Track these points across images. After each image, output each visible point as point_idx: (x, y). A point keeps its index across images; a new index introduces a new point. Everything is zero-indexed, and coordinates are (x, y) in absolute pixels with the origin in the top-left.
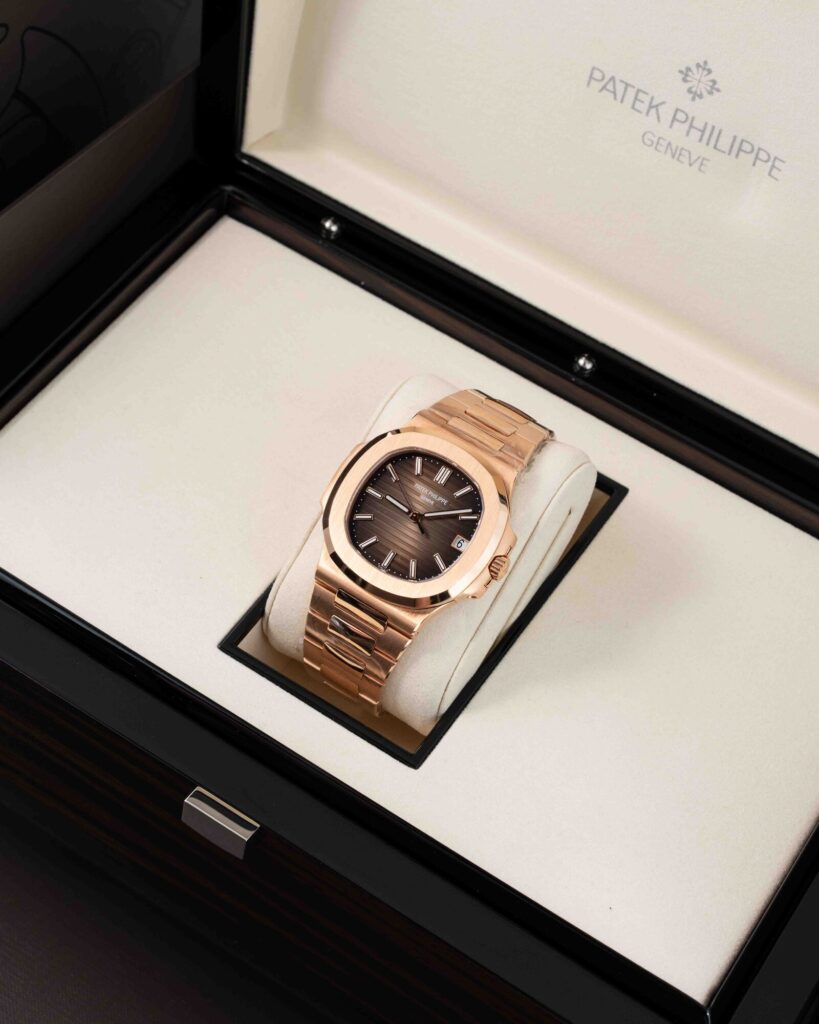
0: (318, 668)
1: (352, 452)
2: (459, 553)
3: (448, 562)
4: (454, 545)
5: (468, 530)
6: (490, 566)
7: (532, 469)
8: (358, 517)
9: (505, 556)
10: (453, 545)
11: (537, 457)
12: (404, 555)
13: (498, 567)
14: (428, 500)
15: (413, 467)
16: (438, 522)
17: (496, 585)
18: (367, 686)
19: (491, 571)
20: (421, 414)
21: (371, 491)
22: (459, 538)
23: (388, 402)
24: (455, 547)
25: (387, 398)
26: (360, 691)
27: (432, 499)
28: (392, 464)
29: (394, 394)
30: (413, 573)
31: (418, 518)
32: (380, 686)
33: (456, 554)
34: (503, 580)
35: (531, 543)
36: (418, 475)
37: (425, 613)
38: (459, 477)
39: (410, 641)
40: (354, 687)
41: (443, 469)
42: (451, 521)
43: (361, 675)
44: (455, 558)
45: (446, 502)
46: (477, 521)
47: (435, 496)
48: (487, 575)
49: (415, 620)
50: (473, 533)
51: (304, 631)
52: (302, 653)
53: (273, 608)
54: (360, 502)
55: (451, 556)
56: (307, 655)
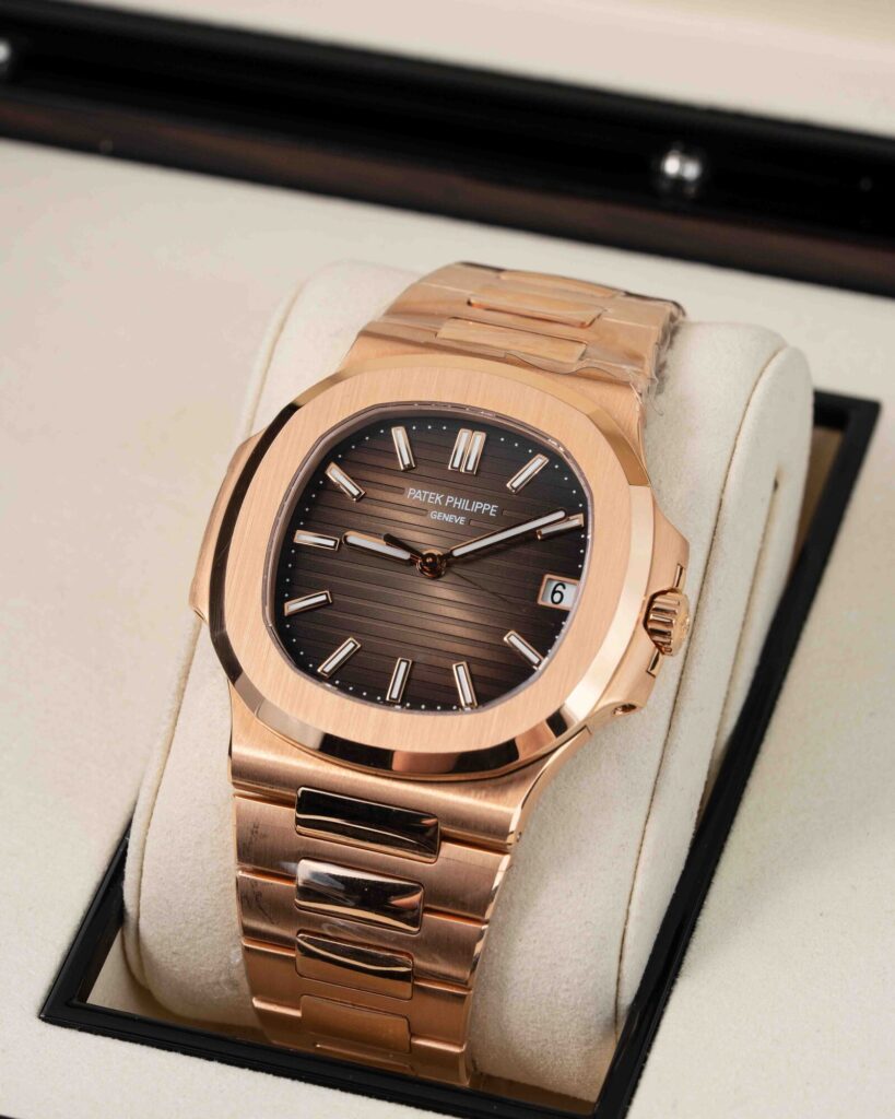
0: (297, 1014)
1: (232, 467)
2: (564, 614)
3: (544, 643)
4: (545, 601)
5: (568, 554)
6: (646, 621)
7: (667, 386)
8: (292, 606)
9: (672, 590)
10: (540, 602)
11: (671, 357)
12: (434, 660)
13: (665, 618)
14: (449, 518)
15: (392, 453)
16: (492, 561)
17: (670, 665)
18: (428, 1010)
19: (652, 633)
20: (365, 334)
21: (304, 538)
22: (550, 581)
23: (276, 341)
24: (549, 603)
25: (272, 330)
26: (413, 1035)
27: (458, 512)
28: (340, 464)
29: (285, 320)
30: (466, 693)
31: (437, 567)
32: (462, 997)
33: (558, 618)
34: (681, 653)
35: (718, 554)
36: (409, 468)
37: (524, 779)
38: (509, 442)
39: (506, 859)
40: (394, 1027)
41: (464, 435)
42: (523, 550)
43: (405, 989)
44: (558, 629)
45: (492, 509)
46: (583, 529)
47: (463, 504)
48: (646, 645)
49: (504, 806)
50: (581, 559)
51: (237, 927)
52: (245, 986)
53: (144, 894)
54: (289, 571)
55: (546, 627)
56: (256, 991)
